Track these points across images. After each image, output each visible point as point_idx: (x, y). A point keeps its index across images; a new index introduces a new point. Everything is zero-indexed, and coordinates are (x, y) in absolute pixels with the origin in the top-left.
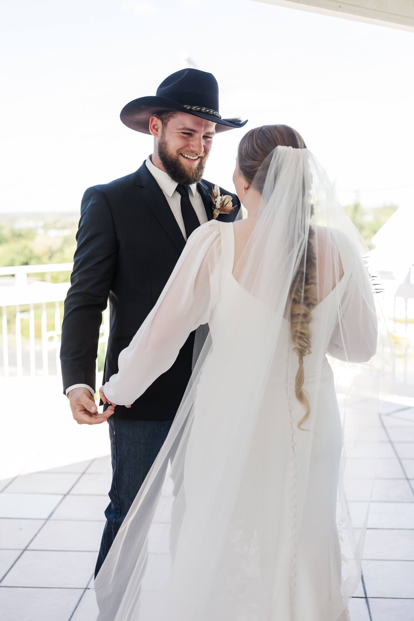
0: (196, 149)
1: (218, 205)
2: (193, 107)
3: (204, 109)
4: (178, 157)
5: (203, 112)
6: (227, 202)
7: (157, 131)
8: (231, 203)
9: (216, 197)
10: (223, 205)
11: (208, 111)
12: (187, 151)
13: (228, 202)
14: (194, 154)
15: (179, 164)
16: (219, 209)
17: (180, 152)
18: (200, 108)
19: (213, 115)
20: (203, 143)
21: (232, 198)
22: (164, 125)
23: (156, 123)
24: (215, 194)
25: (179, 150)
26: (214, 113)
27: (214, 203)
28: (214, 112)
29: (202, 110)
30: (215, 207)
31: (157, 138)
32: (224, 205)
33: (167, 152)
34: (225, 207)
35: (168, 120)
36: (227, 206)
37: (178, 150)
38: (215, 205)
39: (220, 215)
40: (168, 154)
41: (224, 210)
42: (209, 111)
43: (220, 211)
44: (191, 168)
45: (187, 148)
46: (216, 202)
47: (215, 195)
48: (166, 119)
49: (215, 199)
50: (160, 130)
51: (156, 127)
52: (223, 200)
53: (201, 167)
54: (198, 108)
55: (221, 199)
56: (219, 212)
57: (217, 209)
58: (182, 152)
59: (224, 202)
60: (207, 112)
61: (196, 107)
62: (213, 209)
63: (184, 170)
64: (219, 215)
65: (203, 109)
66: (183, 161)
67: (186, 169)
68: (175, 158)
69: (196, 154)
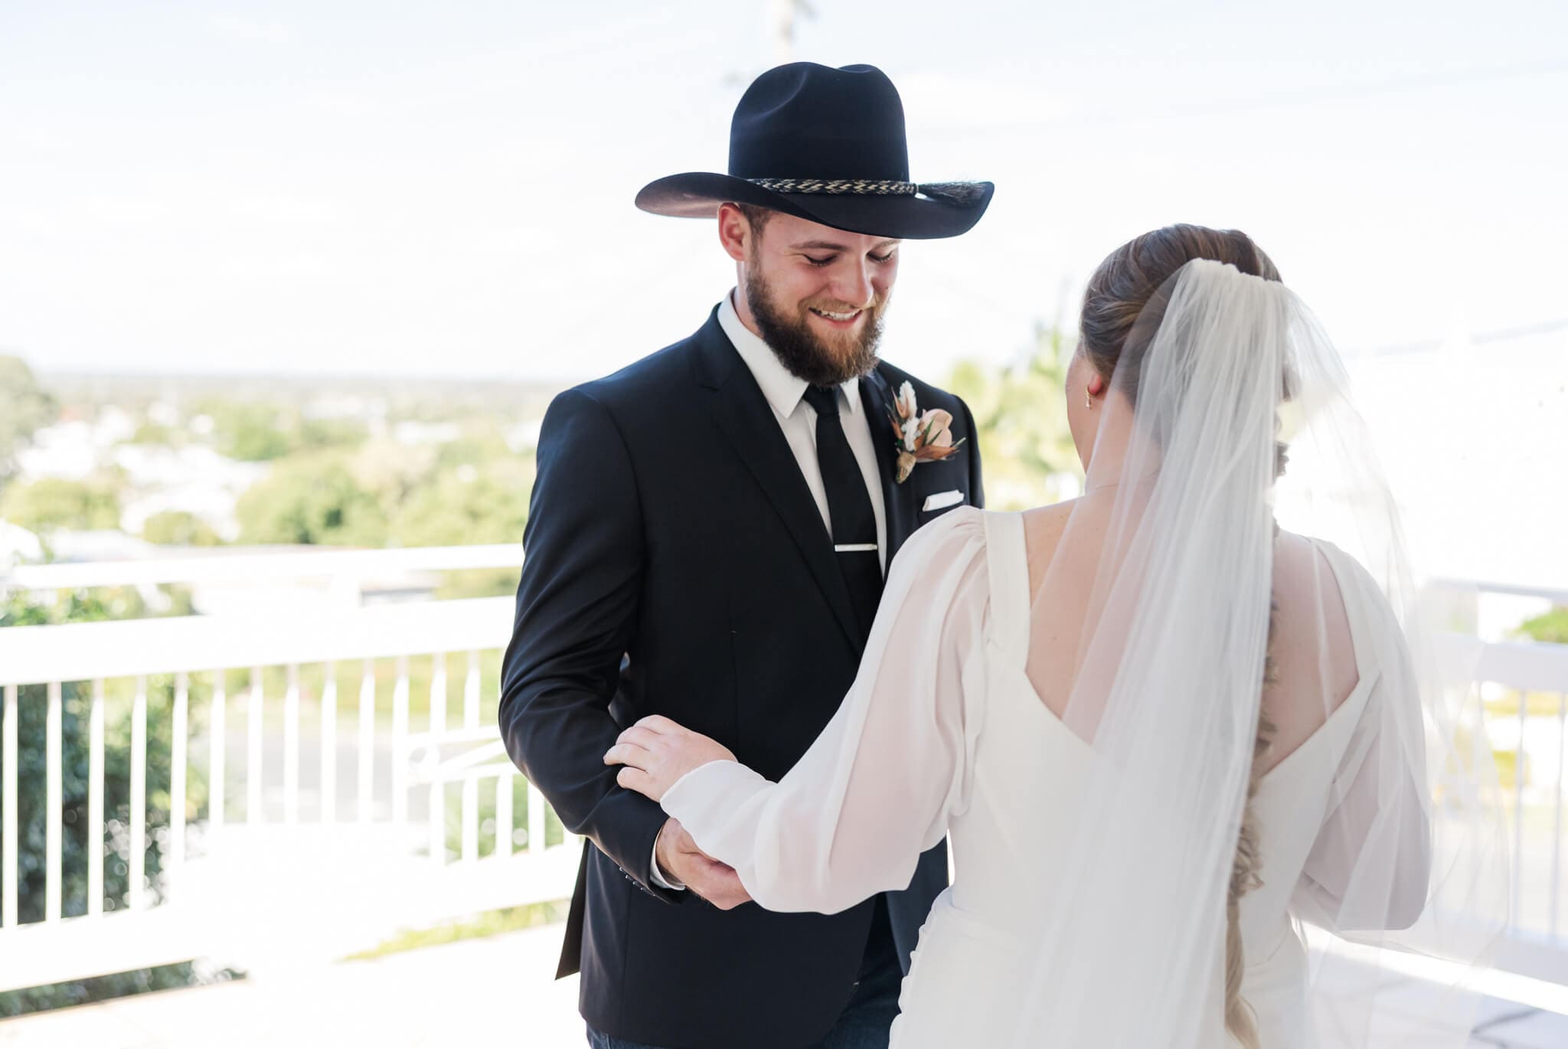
0: (849, 293)
1: (910, 443)
2: (829, 185)
3: (860, 187)
4: (804, 321)
5: (859, 194)
6: (934, 435)
7: (740, 242)
8: (949, 432)
9: (903, 421)
10: (923, 441)
11: (872, 187)
12: (826, 302)
13: (939, 433)
14: (847, 307)
15: (808, 337)
16: (912, 452)
17: (809, 306)
18: (848, 185)
19: (891, 195)
20: (869, 272)
21: (950, 418)
22: (755, 230)
23: (734, 222)
24: (902, 411)
25: (805, 303)
26: (893, 188)
27: (900, 436)
28: (893, 185)
29: (856, 190)
30: (903, 448)
31: (743, 263)
32: (928, 441)
33: (772, 307)
34: (930, 447)
35: (763, 217)
36: (935, 443)
37: (801, 302)
38: (903, 441)
39: (917, 466)
40: (774, 313)
41: (928, 454)
42: (877, 189)
43: (918, 457)
44: (842, 344)
45: (825, 295)
46: (904, 433)
47: (903, 414)
48: (759, 215)
49: (900, 426)
50: (747, 241)
51: (736, 232)
52: (925, 427)
53: (871, 332)
54: (844, 184)
55: (919, 426)
56: (914, 460)
57: (907, 451)
58: (814, 307)
59: (926, 433)
60: (872, 191)
61: (836, 183)
62: (898, 450)
63: (824, 351)
64: (914, 468)
65: (857, 185)
66: (819, 326)
67: (830, 348)
68: (794, 325)
69: (853, 307)
